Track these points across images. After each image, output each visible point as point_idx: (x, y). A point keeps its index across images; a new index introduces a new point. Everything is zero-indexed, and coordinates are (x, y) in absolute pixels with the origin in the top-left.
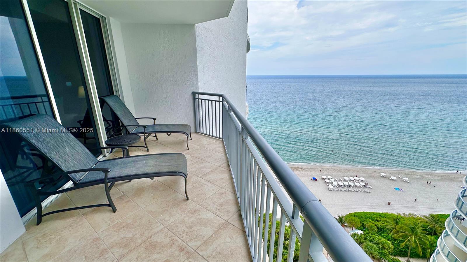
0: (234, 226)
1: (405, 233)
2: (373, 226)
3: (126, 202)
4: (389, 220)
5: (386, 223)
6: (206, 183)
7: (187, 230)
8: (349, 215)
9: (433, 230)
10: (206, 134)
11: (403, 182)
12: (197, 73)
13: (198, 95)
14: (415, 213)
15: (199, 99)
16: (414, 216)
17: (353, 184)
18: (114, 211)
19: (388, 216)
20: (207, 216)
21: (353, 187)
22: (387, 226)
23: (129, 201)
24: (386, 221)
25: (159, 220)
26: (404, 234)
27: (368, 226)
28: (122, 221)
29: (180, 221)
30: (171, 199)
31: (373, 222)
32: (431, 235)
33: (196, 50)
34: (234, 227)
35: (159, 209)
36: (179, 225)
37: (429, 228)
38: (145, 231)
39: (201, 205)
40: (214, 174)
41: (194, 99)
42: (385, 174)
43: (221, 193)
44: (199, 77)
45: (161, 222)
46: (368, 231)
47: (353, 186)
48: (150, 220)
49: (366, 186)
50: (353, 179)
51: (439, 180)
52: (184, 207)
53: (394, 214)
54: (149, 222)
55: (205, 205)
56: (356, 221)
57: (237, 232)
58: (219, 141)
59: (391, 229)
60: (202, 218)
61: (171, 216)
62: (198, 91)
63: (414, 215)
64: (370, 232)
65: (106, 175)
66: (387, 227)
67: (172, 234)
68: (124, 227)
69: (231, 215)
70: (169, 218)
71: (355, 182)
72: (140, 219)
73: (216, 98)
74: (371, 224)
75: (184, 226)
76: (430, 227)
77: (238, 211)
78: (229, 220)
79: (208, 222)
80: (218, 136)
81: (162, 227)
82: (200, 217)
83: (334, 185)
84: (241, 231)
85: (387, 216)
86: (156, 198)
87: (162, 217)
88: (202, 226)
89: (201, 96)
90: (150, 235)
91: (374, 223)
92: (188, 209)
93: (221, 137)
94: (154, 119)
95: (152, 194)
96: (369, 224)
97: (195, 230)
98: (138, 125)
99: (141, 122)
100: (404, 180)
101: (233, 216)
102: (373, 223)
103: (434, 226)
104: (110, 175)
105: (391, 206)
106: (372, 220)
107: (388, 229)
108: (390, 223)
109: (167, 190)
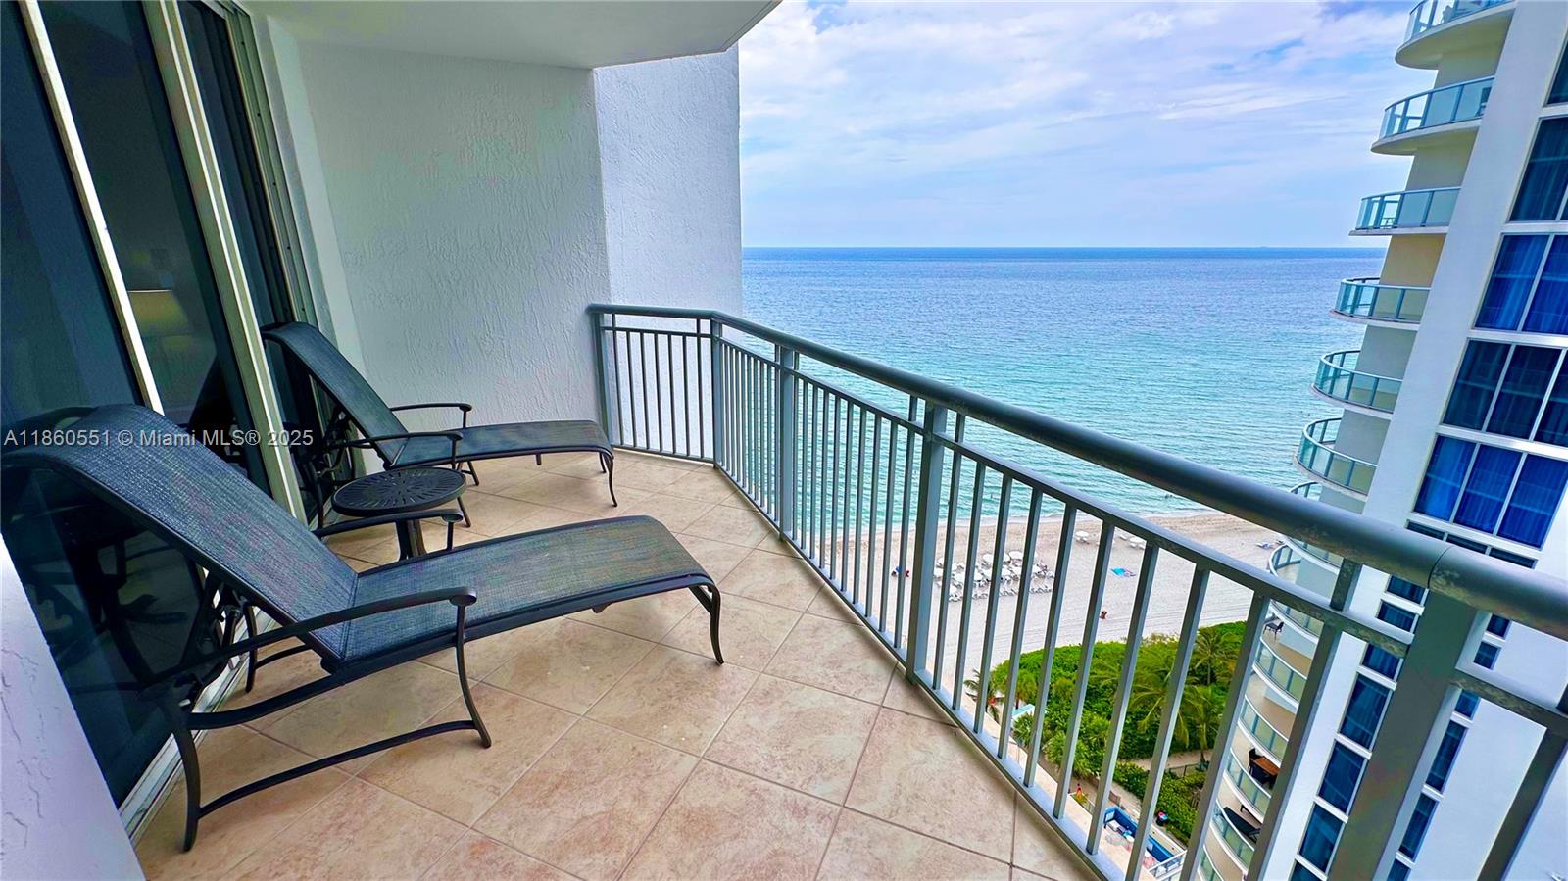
0: (907, 714)
1: (1148, 690)
2: (1069, 687)
3: (505, 707)
4: (1106, 663)
5: (1100, 672)
6: (746, 604)
7: (778, 754)
8: (1004, 665)
9: (1209, 670)
10: (647, 450)
11: (1131, 550)
12: (604, 239)
13: (613, 316)
14: (1166, 633)
15: (615, 330)
16: (1165, 639)
17: (1009, 573)
18: (485, 743)
19: (1104, 651)
20: (813, 703)
21: (1009, 582)
22: (1103, 679)
23: (514, 701)
24: (1100, 665)
25: (666, 741)
26: (1145, 693)
27: (1057, 687)
28: (536, 770)
29: (739, 732)
30: (663, 672)
31: (1069, 674)
32: (1206, 684)
33: (596, 156)
34: (911, 717)
35: (641, 707)
36: (743, 744)
37: (1201, 665)
38: (641, 782)
39: (771, 673)
40: (754, 575)
41: (597, 332)
42: (1086, 534)
43: (811, 628)
44: (611, 253)
45: (676, 745)
46: (1058, 702)
47: (1009, 578)
48: (634, 748)
49: (1042, 573)
50: (1009, 559)
51: (1212, 535)
52: (722, 688)
53: (1117, 643)
54: (636, 753)
55: (785, 672)
56: (1025, 680)
57: (930, 730)
58: (701, 469)
59: (1112, 687)
60: (802, 709)
61: (699, 722)
62: (609, 303)
63: (1163, 637)
64: (1063, 705)
65: (461, 613)
66: (1103, 683)
67: (741, 775)
68: (557, 788)
69: (885, 686)
70: (695, 732)
71: (1013, 567)
72: (598, 750)
73: (689, 325)
74: (1065, 681)
75: (764, 744)
76: (1200, 662)
77: (894, 671)
78: (886, 701)
79: (826, 719)
80: (695, 452)
81: (690, 762)
82: (795, 709)
83: (957, 584)
84: (938, 725)
85: (1101, 650)
86: (609, 676)
87: (668, 730)
88: (816, 734)
89: (622, 321)
90: (668, 789)
91: (1070, 678)
92: (740, 692)
93: (709, 453)
94: (466, 408)
95: (585, 666)
96: (1058, 683)
97: (804, 747)
98: (403, 433)
99: (413, 423)
100: (1134, 545)
101: (890, 688)
102: (1067, 678)
103: (1210, 660)
104: (472, 613)
105: (1109, 622)
106: (1065, 668)
107: (1105, 687)
108: (1111, 670)
109: (630, 645)
